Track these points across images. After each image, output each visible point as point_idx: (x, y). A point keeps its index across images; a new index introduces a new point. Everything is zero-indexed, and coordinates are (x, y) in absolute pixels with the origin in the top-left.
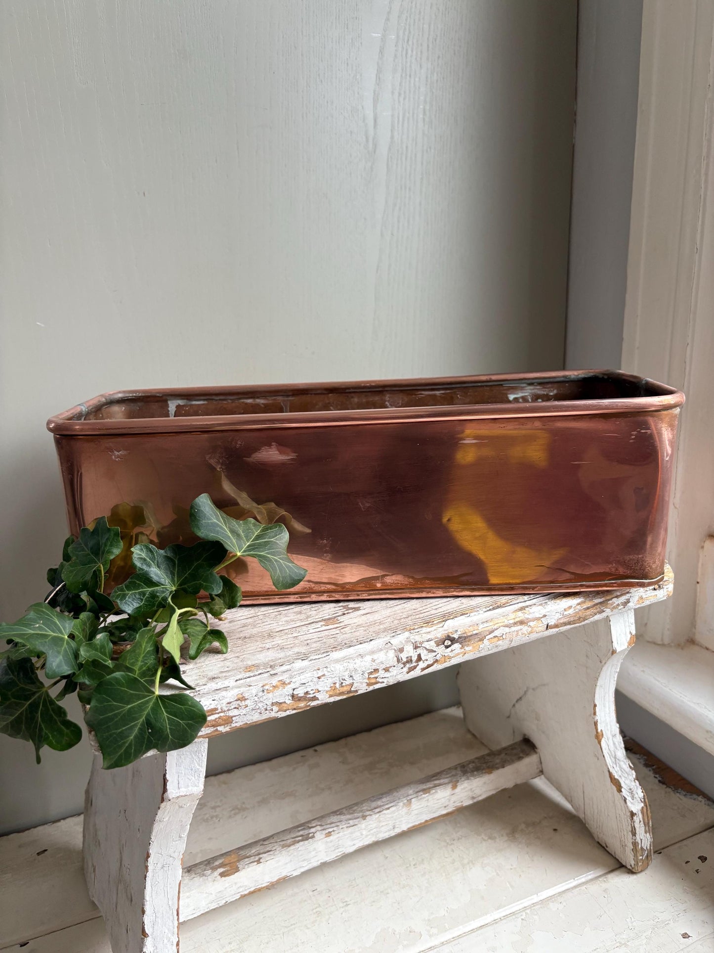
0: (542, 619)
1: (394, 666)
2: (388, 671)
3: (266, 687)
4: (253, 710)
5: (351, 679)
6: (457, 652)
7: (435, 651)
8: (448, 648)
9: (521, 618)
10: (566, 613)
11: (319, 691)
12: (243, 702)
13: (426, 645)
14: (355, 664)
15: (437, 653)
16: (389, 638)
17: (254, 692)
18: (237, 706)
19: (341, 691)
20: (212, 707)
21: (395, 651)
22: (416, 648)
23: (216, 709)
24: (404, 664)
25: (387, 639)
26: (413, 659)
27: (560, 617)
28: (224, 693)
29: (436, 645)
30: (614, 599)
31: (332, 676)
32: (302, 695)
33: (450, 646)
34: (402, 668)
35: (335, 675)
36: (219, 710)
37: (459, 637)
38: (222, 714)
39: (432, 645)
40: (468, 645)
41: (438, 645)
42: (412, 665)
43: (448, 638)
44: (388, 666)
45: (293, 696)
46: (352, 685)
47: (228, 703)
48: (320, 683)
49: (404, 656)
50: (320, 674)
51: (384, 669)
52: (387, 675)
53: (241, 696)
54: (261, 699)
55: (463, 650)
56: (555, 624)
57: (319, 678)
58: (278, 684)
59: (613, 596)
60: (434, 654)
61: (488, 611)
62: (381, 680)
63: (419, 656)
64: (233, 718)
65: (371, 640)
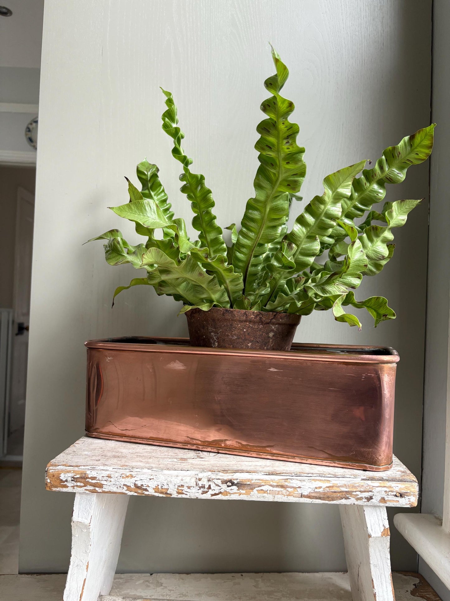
0: (297, 489)
1: (194, 487)
2: (190, 488)
3: (123, 475)
4: (114, 484)
5: (168, 486)
6: (235, 492)
7: (220, 486)
8: (229, 487)
9: (282, 484)
10: (316, 490)
11: (149, 487)
12: (110, 479)
13: (216, 481)
14: (172, 478)
15: (221, 488)
16: (198, 472)
17: (116, 475)
18: (106, 480)
19: (162, 491)
20: (95, 476)
21: (196, 478)
22: (209, 481)
23: (96, 478)
24: (200, 487)
25: (197, 472)
26: (205, 486)
27: (312, 491)
28: (103, 472)
29: (221, 483)
30: (358, 492)
31: (158, 481)
32: (139, 485)
33: (230, 486)
34: (198, 490)
35: (159, 481)
36: (98, 479)
37: (237, 483)
38: (98, 481)
39: (219, 482)
40: (242, 489)
41: (222, 483)
42: (204, 490)
43: (230, 481)
44: (190, 485)
45: (135, 484)
46: (168, 489)
47: (102, 477)
48: (150, 482)
49: (200, 483)
50: (151, 478)
51: (187, 487)
52: (188, 490)
53: (110, 475)
54: (119, 480)
55: (239, 491)
56: (307, 495)
57: (150, 479)
58: (130, 475)
59: (357, 490)
60: (220, 488)
61: (265, 475)
62: (185, 493)
63: (210, 486)
64: (104, 486)
65: (188, 470)
